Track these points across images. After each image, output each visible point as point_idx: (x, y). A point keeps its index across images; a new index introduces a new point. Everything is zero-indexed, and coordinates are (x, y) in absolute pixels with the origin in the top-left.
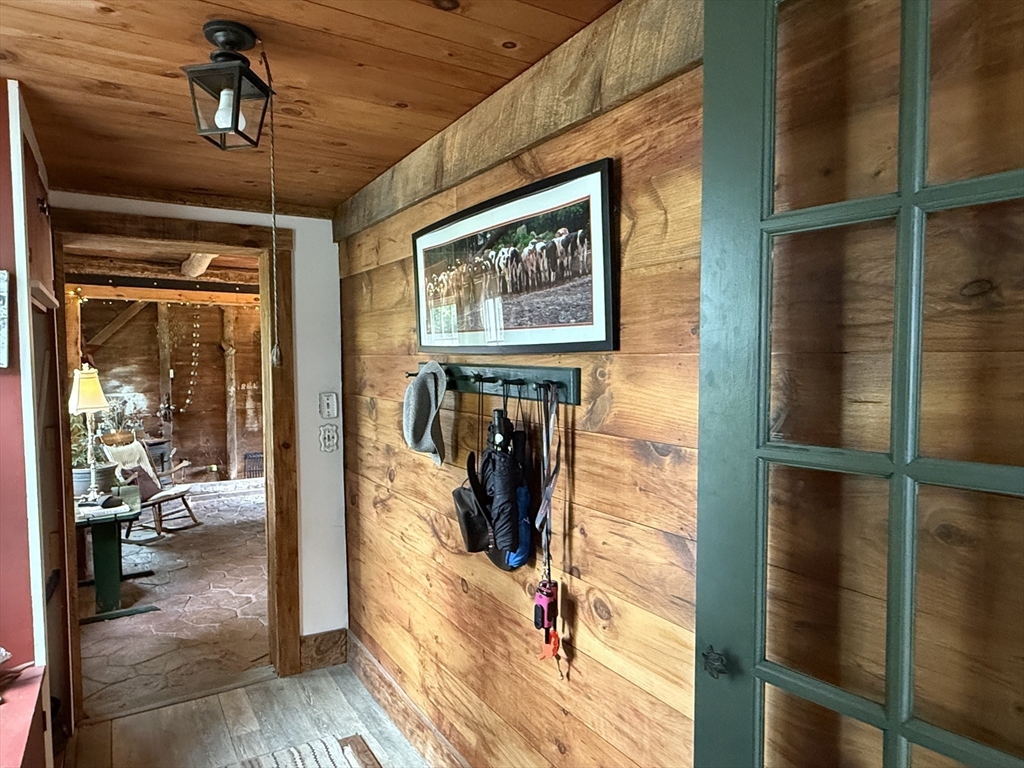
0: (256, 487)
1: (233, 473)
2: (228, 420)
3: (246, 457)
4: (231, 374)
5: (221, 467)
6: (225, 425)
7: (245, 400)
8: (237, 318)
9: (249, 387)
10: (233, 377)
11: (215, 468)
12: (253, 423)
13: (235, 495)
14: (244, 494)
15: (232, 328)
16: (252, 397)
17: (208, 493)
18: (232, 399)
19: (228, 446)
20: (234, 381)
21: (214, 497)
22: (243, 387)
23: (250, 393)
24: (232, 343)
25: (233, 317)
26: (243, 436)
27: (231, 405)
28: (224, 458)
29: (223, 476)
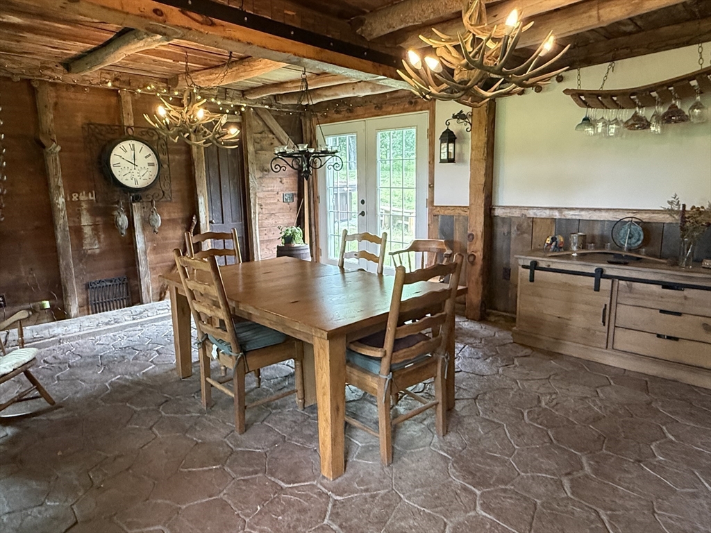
0: (107, 324)
1: (74, 310)
2: (59, 241)
3: (87, 287)
4: (57, 180)
5: (57, 302)
6: (55, 249)
7: (79, 215)
8: (56, 104)
9: (83, 198)
10: (60, 183)
11: (47, 304)
12: (91, 244)
13: (81, 337)
14: (94, 334)
15: (51, 116)
16: (89, 211)
17: (42, 338)
18: (62, 214)
19: (63, 275)
20: (62, 190)
21: (53, 343)
22: (75, 198)
23: (84, 206)
24: (55, 137)
25: (52, 101)
26: (81, 260)
27: (61, 222)
28: (58, 291)
29: (60, 313)
